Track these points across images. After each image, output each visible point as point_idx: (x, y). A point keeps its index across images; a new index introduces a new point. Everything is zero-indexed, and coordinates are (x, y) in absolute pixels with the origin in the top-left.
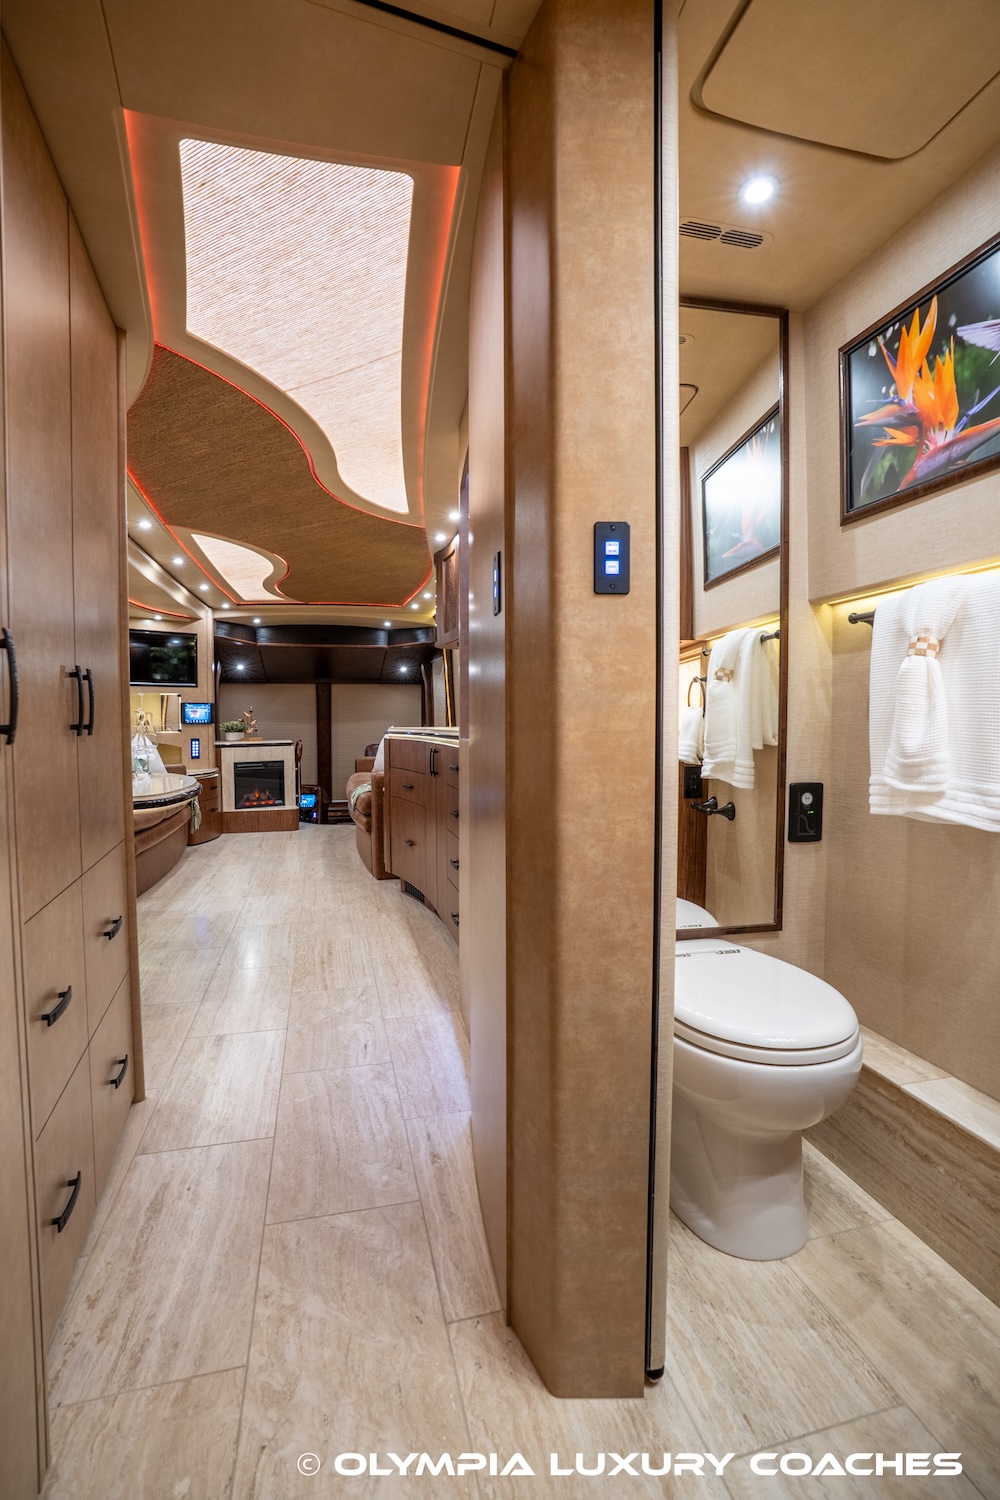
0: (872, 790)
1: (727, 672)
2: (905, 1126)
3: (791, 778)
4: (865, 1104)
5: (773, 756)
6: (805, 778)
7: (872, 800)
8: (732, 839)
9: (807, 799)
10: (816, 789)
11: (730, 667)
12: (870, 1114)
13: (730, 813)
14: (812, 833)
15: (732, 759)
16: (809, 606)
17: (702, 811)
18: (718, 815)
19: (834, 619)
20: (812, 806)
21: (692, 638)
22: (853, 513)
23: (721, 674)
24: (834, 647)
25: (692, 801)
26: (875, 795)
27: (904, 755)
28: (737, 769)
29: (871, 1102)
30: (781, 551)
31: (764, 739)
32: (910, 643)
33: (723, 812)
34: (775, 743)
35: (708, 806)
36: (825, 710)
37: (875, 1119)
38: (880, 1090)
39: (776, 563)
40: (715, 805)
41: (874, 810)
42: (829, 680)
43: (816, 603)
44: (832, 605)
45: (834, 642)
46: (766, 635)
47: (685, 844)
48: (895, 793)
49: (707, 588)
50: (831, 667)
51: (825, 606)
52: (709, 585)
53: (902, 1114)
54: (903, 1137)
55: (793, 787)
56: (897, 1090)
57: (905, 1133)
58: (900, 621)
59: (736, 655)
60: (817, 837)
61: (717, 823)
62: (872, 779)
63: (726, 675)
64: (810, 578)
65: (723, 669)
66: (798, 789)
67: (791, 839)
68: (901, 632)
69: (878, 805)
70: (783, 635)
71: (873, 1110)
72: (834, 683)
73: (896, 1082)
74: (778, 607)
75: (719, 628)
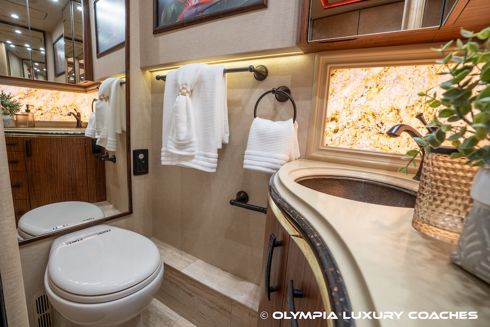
0: (162, 154)
2: (183, 284)
3: (133, 148)
4: (169, 278)
5: (126, 136)
6: (140, 148)
7: (162, 158)
8: (115, 171)
9: (141, 156)
10: (145, 152)
11: (106, 95)
12: (171, 282)
13: (114, 160)
14: (144, 171)
15: (105, 137)
16: (140, 70)
17: (100, 159)
18: (109, 162)
19: (152, 78)
20: (143, 159)
21: (93, 80)
22: (159, 30)
23: (102, 97)
24: (152, 90)
25: (97, 155)
26: (164, 156)
27: (178, 140)
28: (108, 142)
29: (170, 277)
30: (126, 44)
31: (122, 129)
32: (179, 90)
33: (110, 160)
34: (125, 129)
35: (103, 157)
36: (148, 118)
37: (172, 283)
38: (174, 273)
39: (123, 51)
40: (108, 156)
41: (163, 163)
42: (150, 105)
43: (144, 69)
44: (151, 72)
45: (152, 88)
46: (123, 82)
47: (94, 174)
48: (172, 155)
49: (98, 57)
50: (151, 99)
51: (147, 71)
52: (100, 55)
53: (181, 280)
54: (182, 289)
55: (134, 152)
56: (179, 272)
57: (183, 287)
58: (176, 80)
59: (109, 88)
60: (147, 172)
61: (109, 164)
62: (163, 149)
63: (104, 98)
64: (140, 57)
65: (103, 95)
66: (137, 153)
67: (135, 174)
68: (176, 85)
69: (165, 161)
70: (128, 83)
71: (171, 280)
72: (152, 106)
73: (179, 269)
74: (124, 70)
75: (104, 77)
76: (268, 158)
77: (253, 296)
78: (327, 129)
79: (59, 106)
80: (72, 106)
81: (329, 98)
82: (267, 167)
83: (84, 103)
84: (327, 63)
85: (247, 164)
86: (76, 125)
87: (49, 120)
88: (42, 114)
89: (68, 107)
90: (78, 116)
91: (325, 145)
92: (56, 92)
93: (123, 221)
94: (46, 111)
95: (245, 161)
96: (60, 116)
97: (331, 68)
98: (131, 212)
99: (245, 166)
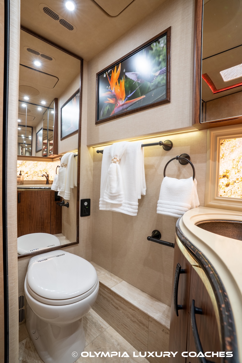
0: (100, 202)
1: (65, 164)
2: (112, 299)
3: (81, 198)
4: (102, 294)
5: (77, 190)
6: (85, 198)
7: (100, 205)
8: (68, 213)
9: (86, 204)
10: (88, 201)
11: (65, 163)
12: (103, 296)
13: (68, 205)
14: (87, 213)
15: (64, 191)
16: (87, 147)
17: (59, 205)
18: (65, 206)
19: (94, 152)
20: (87, 206)
21: (57, 154)
22: (99, 121)
23: (63, 165)
24: (94, 160)
25: (57, 202)
26: (101, 204)
27: (111, 193)
28: (65, 194)
29: (103, 293)
30: (79, 131)
31: (74, 185)
32: (112, 160)
33: (66, 205)
34: (76, 185)
35: (61, 204)
36: (91, 178)
37: (104, 298)
38: (105, 289)
39: (77, 135)
40: (64, 203)
41: (100, 209)
42: (92, 169)
43: (89, 146)
44: (93, 148)
45: (94, 158)
46: (76, 155)
47: (55, 214)
48: (107, 203)
49: (61, 140)
50: (93, 165)
51: (91, 147)
52: (62, 139)
53: (111, 296)
54: (111, 303)
55: (82, 200)
56: (109, 290)
57: (112, 301)
58: (110, 153)
59: (67, 159)
60: (89, 214)
61: (64, 208)
62: (101, 199)
63: (64, 165)
64: (87, 139)
65: (63, 164)
67: (81, 216)
68: (110, 156)
69: (102, 207)
70: (79, 155)
71: (104, 295)
72: (94, 170)
73: (109, 287)
74: (77, 147)
75: (64, 152)
76: (175, 206)
77: (166, 316)
78: (220, 184)
79: (37, 171)
80: (45, 170)
81: (220, 160)
82: (174, 213)
83: (51, 168)
84: (217, 136)
85: (160, 210)
86: (46, 182)
87: (31, 180)
88: (28, 176)
89: (42, 171)
90: (47, 177)
91: (220, 196)
92: (36, 162)
93: (72, 248)
94: (30, 174)
95: (158, 208)
96: (37, 177)
97: (220, 139)
98: (78, 242)
99: (158, 212)
